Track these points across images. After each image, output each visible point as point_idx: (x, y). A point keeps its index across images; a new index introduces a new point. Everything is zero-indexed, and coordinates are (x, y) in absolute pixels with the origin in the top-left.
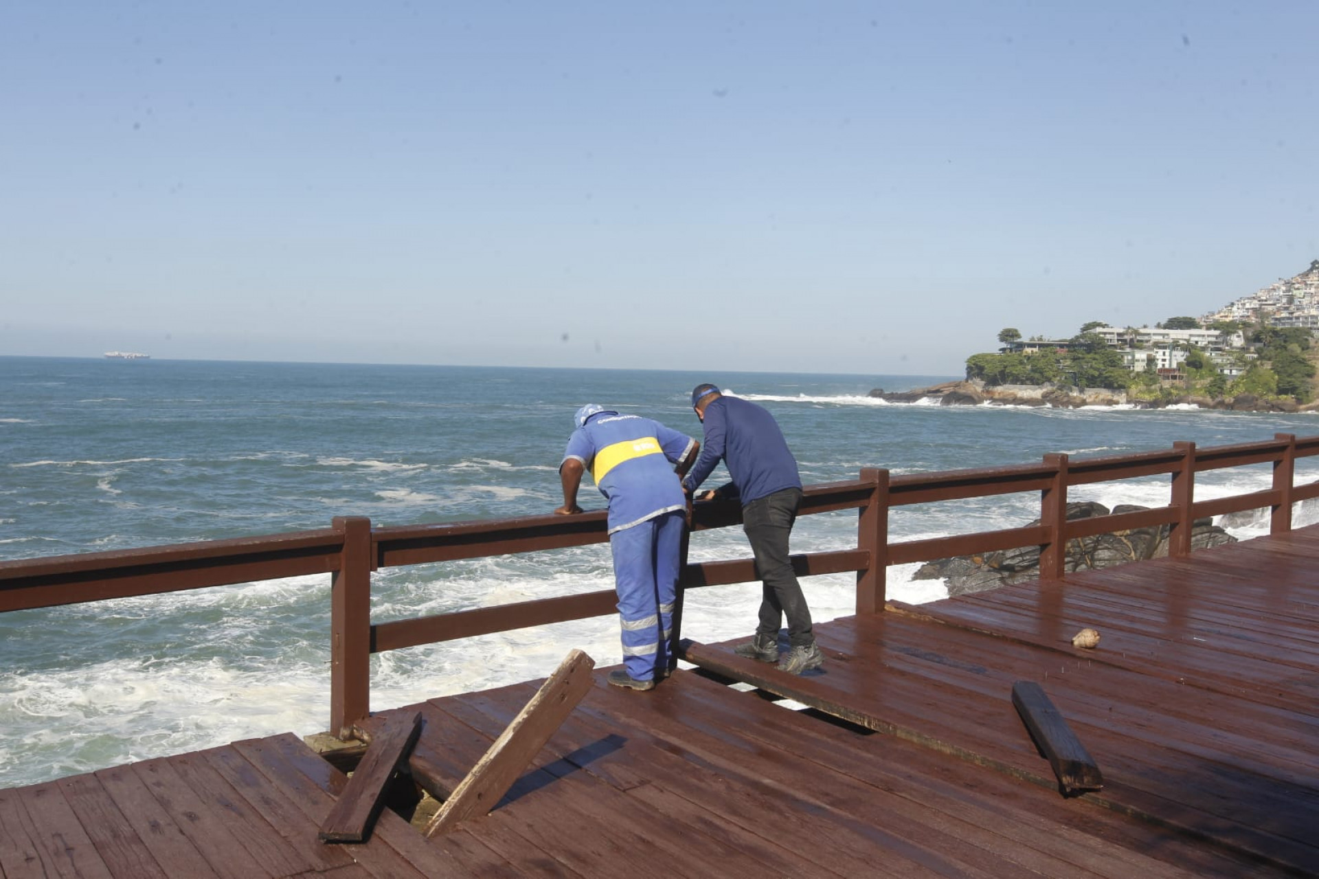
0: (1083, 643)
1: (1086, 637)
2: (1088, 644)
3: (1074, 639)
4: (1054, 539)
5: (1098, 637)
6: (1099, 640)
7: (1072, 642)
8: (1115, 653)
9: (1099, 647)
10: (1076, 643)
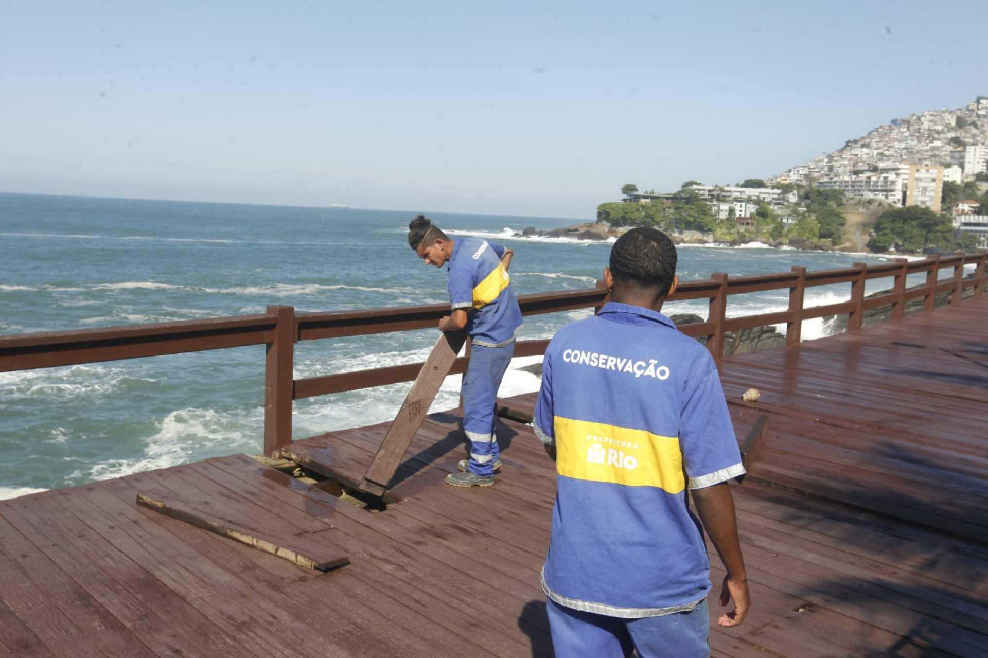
0: (749, 398)
1: (752, 394)
2: (753, 399)
3: (744, 395)
4: (717, 332)
5: (759, 394)
6: (760, 396)
7: (742, 398)
8: (771, 405)
9: (759, 401)
10: (745, 398)
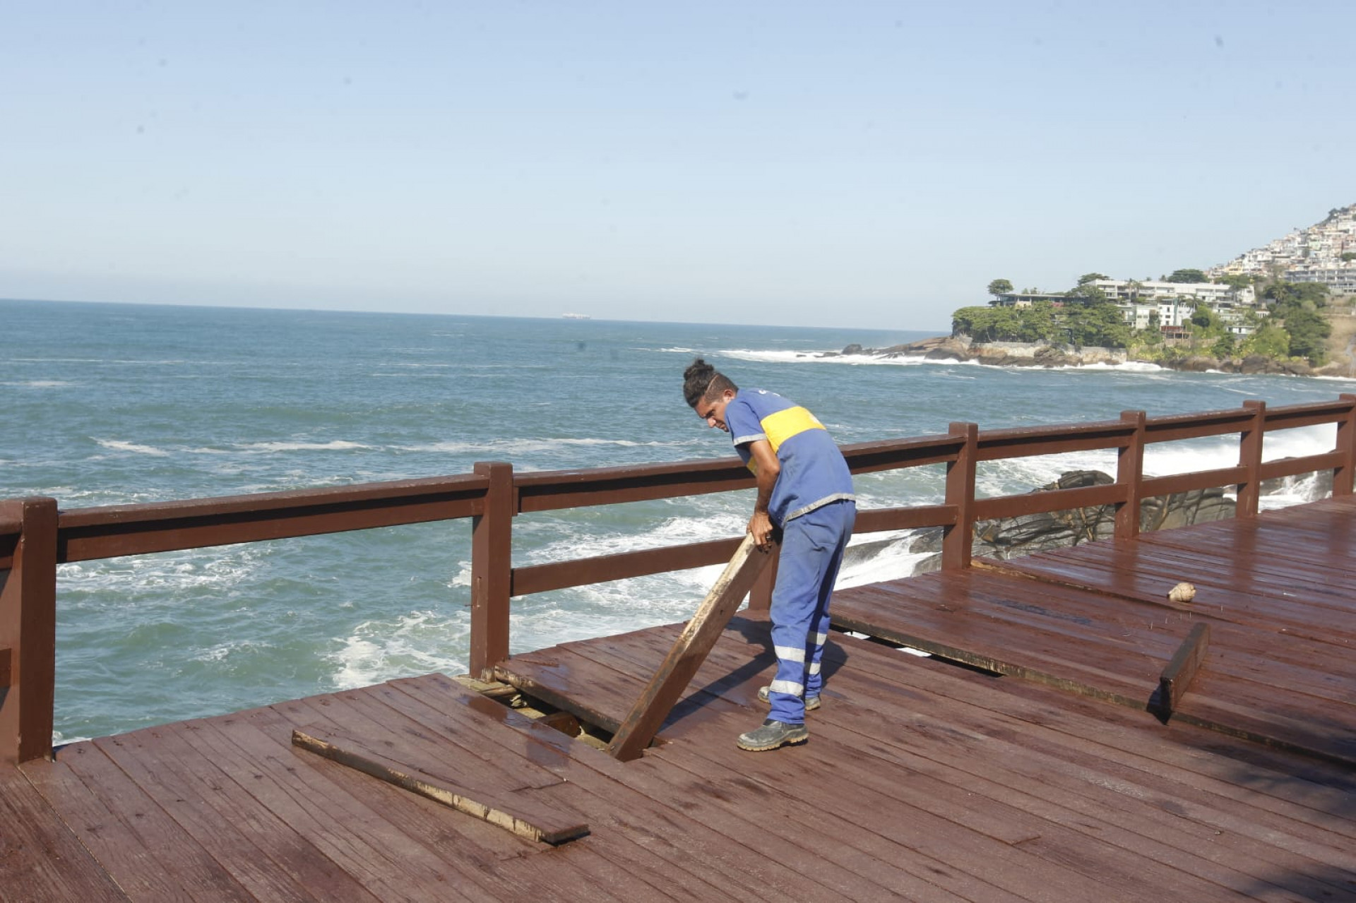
0: (1179, 596)
1: (1183, 591)
2: (1185, 598)
3: (1170, 593)
4: (1131, 498)
5: (1194, 591)
6: (1196, 594)
7: (1168, 596)
8: (1212, 607)
9: (1193, 600)
10: (1172, 597)
